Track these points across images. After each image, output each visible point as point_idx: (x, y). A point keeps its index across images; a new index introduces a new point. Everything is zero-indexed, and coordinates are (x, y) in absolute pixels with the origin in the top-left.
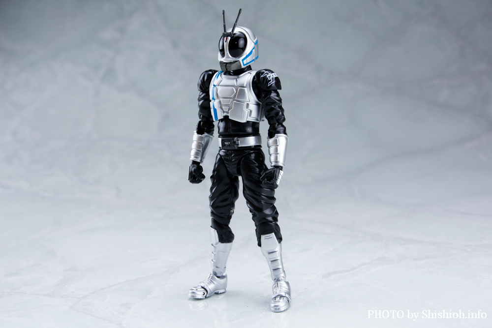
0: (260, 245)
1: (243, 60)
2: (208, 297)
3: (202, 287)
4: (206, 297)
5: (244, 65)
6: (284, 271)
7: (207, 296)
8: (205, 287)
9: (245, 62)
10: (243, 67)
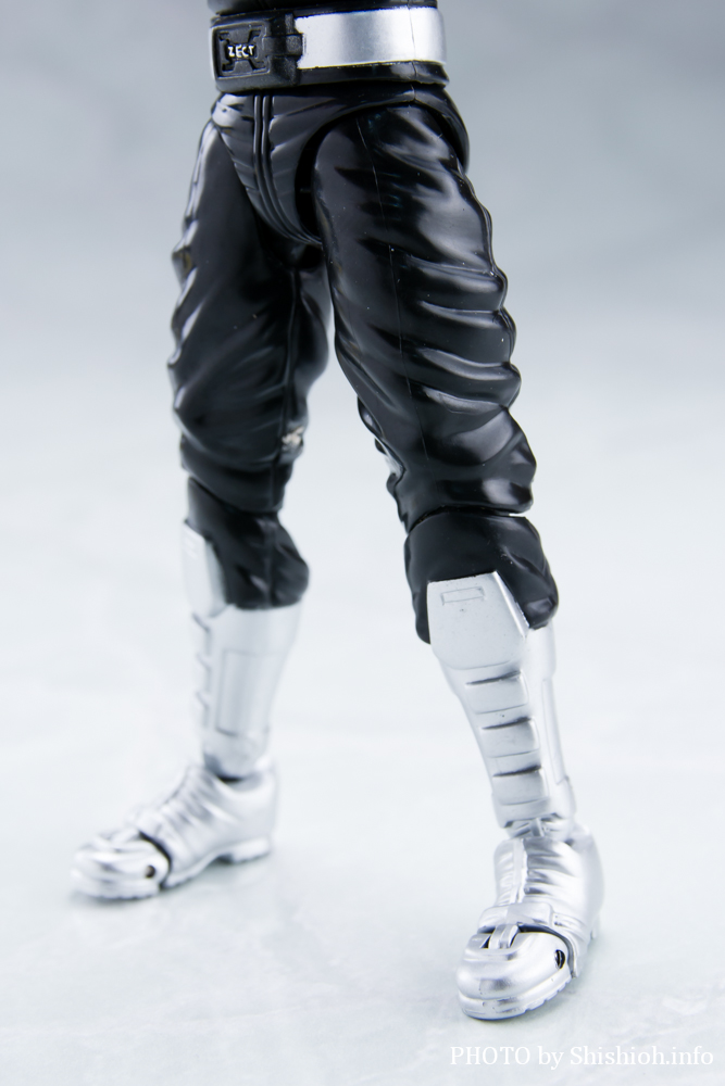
0: (423, 630)
2: (178, 886)
3: (144, 837)
4: (163, 887)
6: (567, 778)
7: (172, 880)
8: (162, 836)
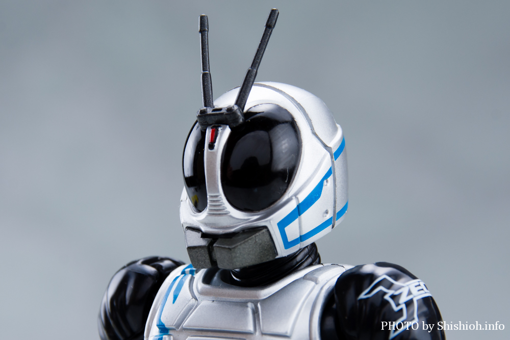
1: (283, 224)
5: (287, 244)
9: (293, 231)
10: (282, 252)
